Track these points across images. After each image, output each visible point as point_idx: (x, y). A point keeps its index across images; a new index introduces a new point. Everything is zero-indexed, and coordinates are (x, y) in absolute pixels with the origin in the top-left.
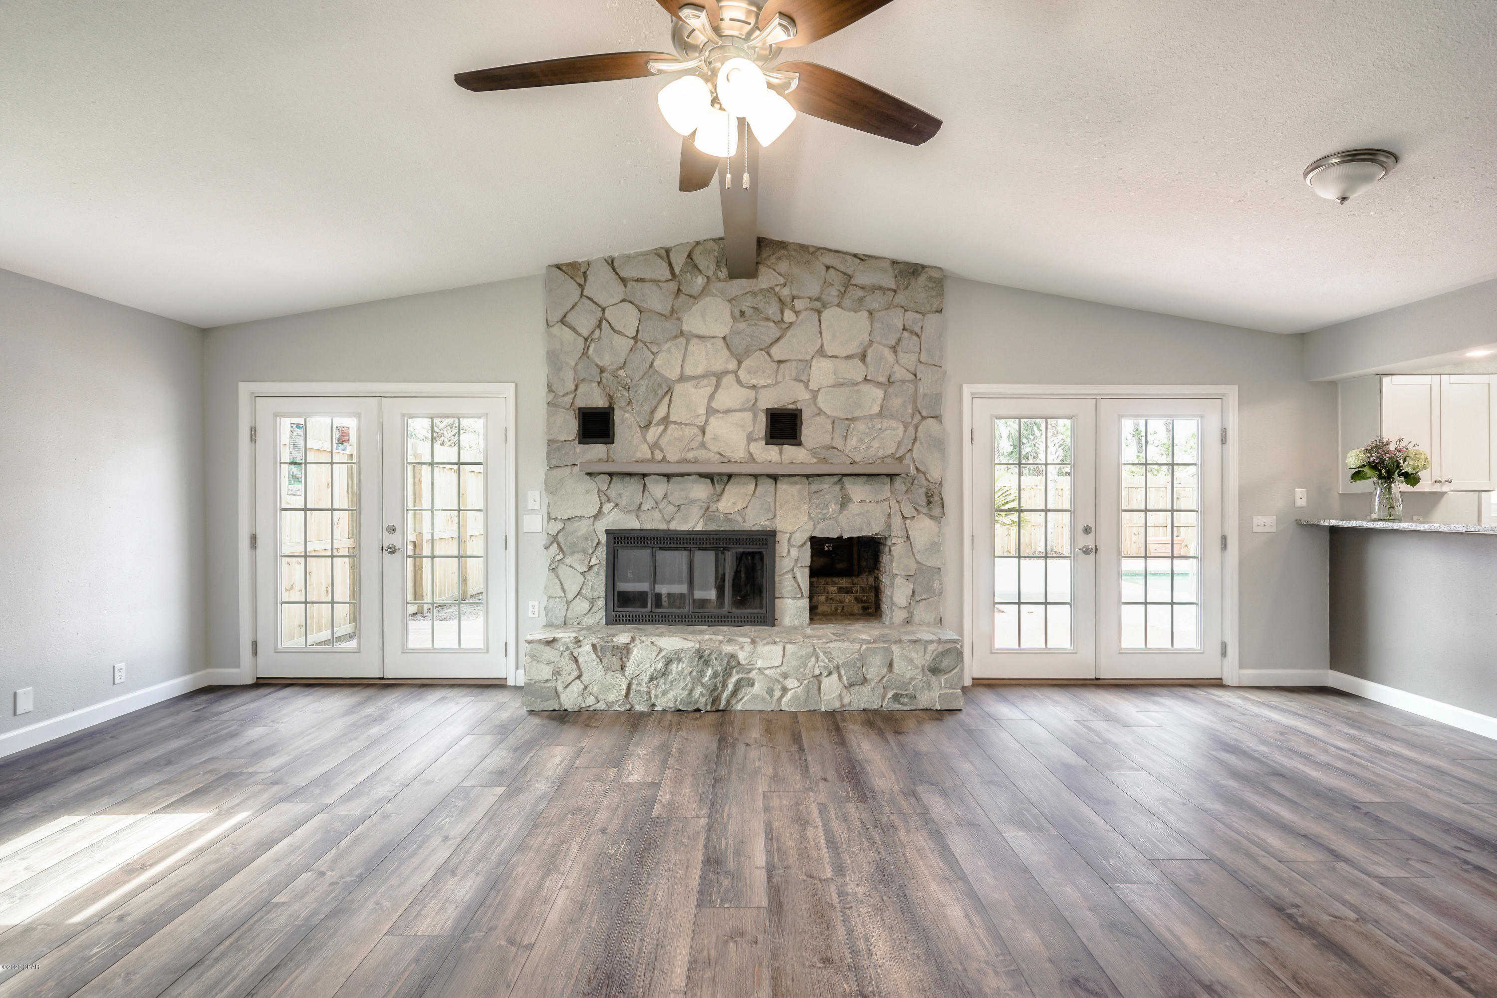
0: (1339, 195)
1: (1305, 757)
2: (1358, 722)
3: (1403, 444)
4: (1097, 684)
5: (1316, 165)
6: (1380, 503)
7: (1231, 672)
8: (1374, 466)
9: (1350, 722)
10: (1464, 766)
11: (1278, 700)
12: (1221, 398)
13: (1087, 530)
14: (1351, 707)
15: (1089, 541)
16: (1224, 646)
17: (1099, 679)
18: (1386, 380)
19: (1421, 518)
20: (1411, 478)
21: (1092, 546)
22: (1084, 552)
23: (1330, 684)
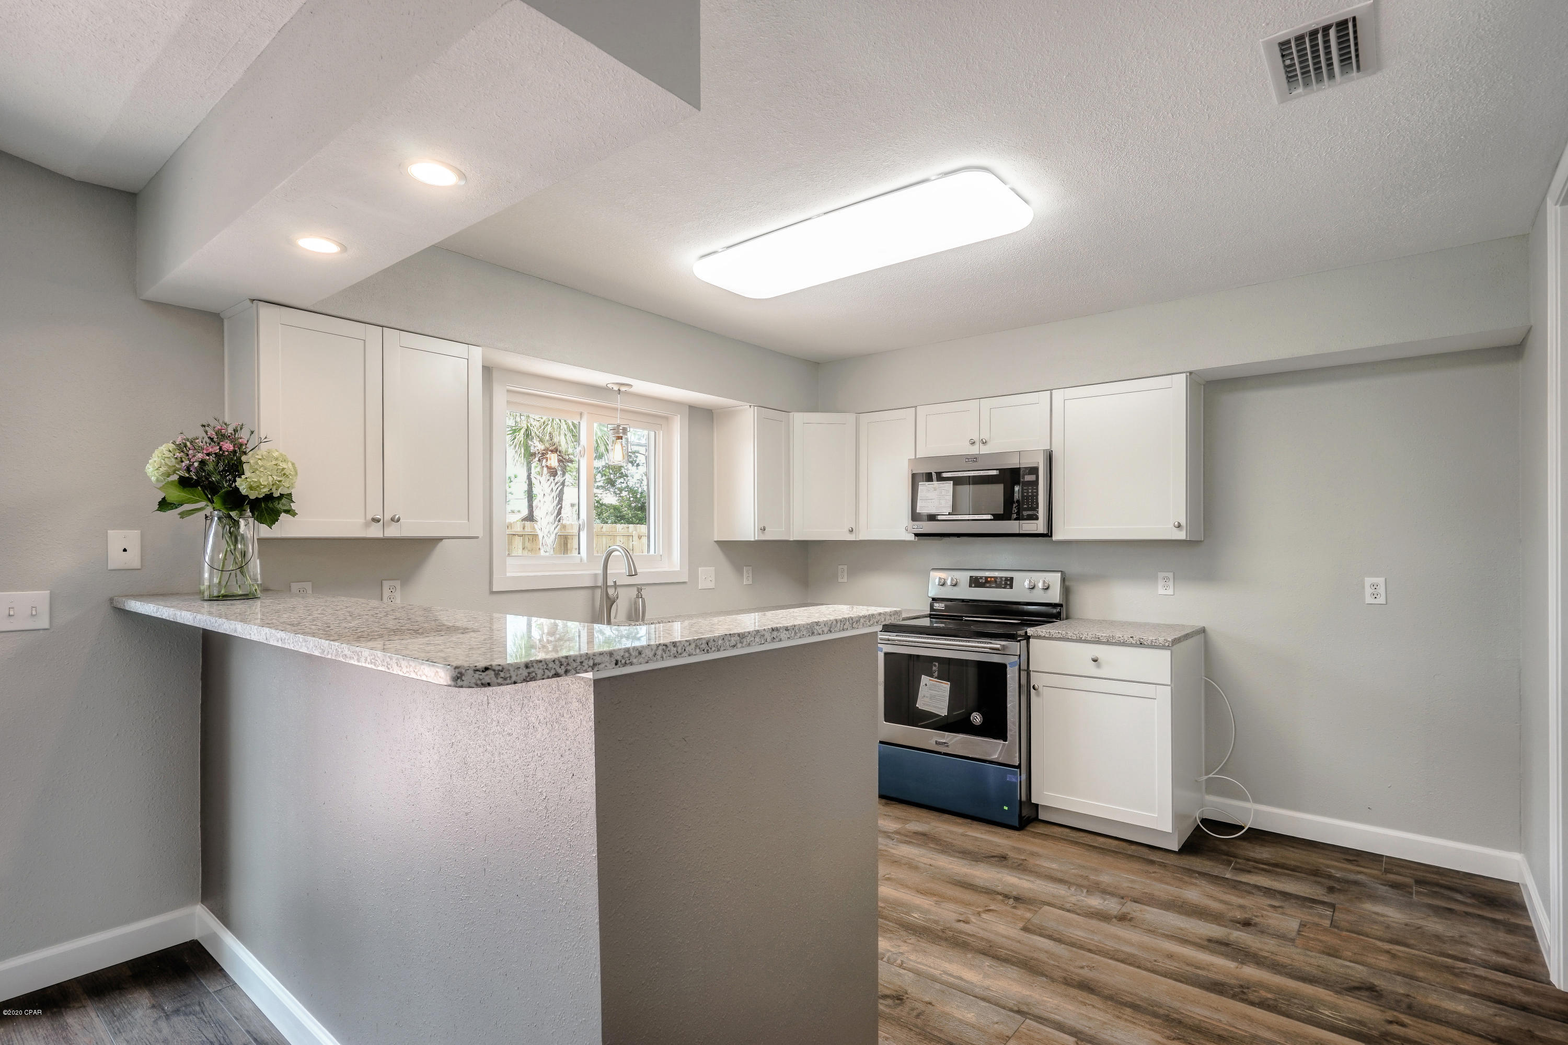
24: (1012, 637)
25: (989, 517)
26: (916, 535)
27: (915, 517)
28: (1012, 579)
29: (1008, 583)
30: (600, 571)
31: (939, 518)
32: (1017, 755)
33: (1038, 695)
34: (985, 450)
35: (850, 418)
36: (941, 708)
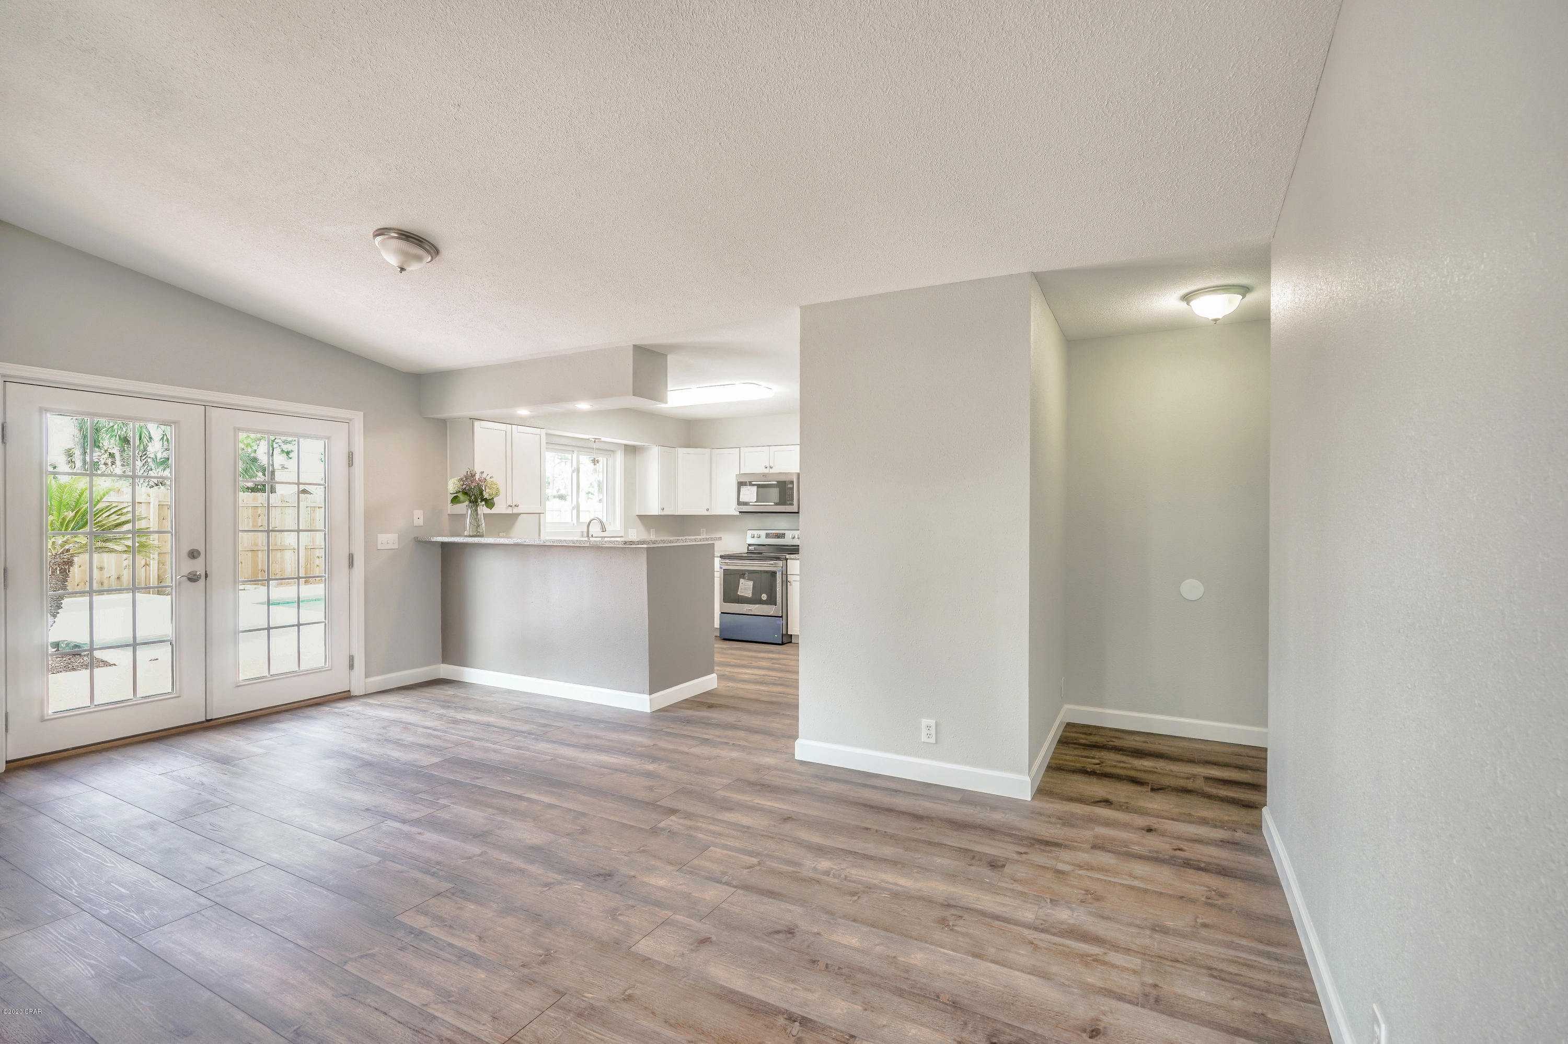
0: (399, 264)
1: (395, 743)
2: (449, 702)
3: (484, 476)
4: (210, 725)
5: (381, 232)
6: (470, 523)
7: (358, 682)
8: (465, 493)
9: (442, 703)
10: (504, 717)
11: (396, 699)
12: (348, 422)
13: (193, 554)
14: (449, 691)
15: (197, 566)
16: (351, 659)
17: (211, 720)
18: (477, 423)
19: (504, 534)
20: (489, 503)
21: (200, 571)
22: (190, 580)
23: (442, 676)
24: (778, 559)
25: (773, 504)
26: (740, 512)
27: (739, 503)
28: (785, 534)
29: (782, 536)
30: (586, 530)
31: (751, 504)
32: (781, 611)
33: (791, 585)
34: (772, 471)
35: (707, 451)
36: (749, 594)
